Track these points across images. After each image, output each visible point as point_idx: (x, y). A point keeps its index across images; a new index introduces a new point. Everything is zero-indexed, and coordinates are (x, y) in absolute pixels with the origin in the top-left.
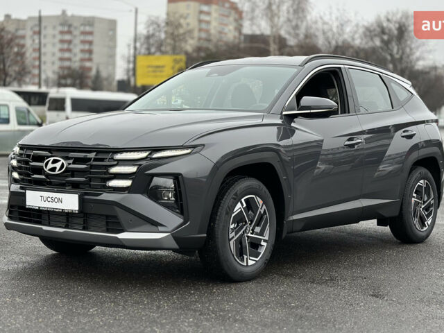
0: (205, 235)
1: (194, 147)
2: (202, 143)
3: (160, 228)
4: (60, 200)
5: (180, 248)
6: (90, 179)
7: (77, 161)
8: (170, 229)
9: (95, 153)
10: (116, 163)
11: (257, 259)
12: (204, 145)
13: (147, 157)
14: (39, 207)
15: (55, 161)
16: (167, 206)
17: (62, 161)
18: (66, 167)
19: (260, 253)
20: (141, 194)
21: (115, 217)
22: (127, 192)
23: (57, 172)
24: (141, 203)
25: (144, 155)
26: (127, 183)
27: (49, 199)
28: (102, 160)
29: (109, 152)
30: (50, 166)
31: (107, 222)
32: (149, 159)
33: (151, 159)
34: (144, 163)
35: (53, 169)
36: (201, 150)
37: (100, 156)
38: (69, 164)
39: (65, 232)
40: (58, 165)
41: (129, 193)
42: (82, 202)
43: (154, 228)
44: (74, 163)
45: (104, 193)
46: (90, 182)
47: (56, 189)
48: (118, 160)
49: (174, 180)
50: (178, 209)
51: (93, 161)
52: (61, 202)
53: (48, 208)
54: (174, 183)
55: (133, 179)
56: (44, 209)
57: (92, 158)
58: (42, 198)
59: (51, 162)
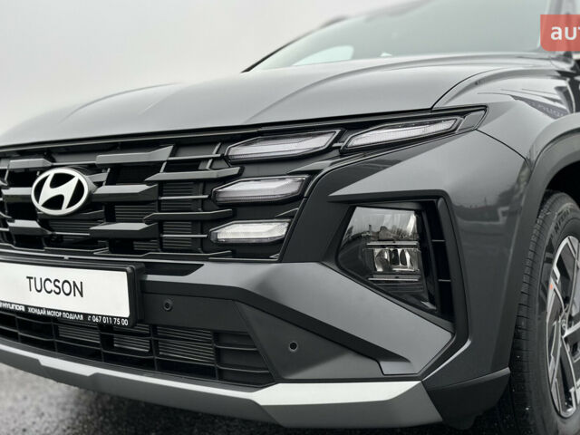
0: (507, 370)
1: (463, 112)
2: (482, 102)
3: (389, 367)
4: (78, 289)
6: (161, 225)
7: (119, 174)
9: (169, 149)
10: (235, 170)
12: (484, 108)
13: (329, 149)
14: (26, 306)
15: (60, 180)
16: (392, 291)
17: (78, 176)
18: (90, 195)
20: (319, 260)
21: (245, 337)
22: (275, 257)
23: (65, 210)
25: (320, 142)
27: (50, 286)
28: (193, 165)
29: (213, 141)
30: (48, 192)
31: (218, 352)
32: (336, 153)
33: (345, 152)
34: (324, 165)
35: (56, 202)
37: (185, 156)
38: (99, 184)
39: (96, 376)
40: (67, 190)
41: (281, 261)
42: (138, 292)
43: (368, 366)
44: (110, 182)
45: (207, 265)
46: (162, 231)
47: (66, 257)
48: (244, 163)
49: (417, 213)
50: (432, 302)
51: (165, 170)
52: (81, 294)
53: (47, 309)
54: (419, 223)
55: (290, 216)
56: (39, 313)
57: (162, 162)
58: (33, 282)
59: (49, 182)
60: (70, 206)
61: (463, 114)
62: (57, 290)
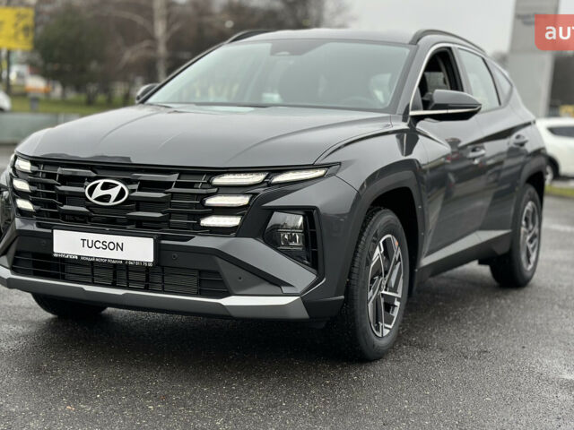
0: (343, 297)
1: (327, 166)
2: (338, 161)
3: (285, 290)
4: (120, 247)
5: (311, 317)
6: (170, 214)
7: (145, 186)
8: (299, 291)
9: (177, 175)
10: (215, 190)
11: (390, 327)
12: (340, 163)
13: (263, 182)
14: (79, 257)
15: (106, 186)
16: (289, 254)
17: (121, 185)
18: (129, 196)
19: (393, 317)
20: (254, 237)
21: (217, 273)
22: (233, 234)
23: (111, 203)
24: (255, 251)
25: (258, 178)
26: (233, 221)
27: (98, 245)
28: (191, 185)
29: (202, 174)
30: (98, 192)
31: (200, 280)
32: (266, 184)
33: (270, 185)
35: (106, 198)
36: (338, 170)
37: (184, 180)
38: (133, 191)
39: (124, 295)
40: (114, 192)
41: (236, 237)
42: (158, 249)
43: (275, 289)
44: (140, 190)
45: (197, 237)
46: (170, 218)
47: (107, 229)
48: (219, 186)
49: (304, 216)
50: (308, 260)
51: (175, 187)
52: (122, 249)
53: (96, 258)
54: (304, 220)
55: (242, 215)
56: (89, 259)
57: (172, 182)
58: (86, 242)
59: (99, 186)
61: (328, 167)
62: (104, 247)
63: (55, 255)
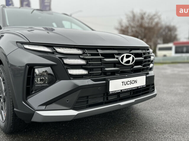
14: (121, 90)
17: (132, 56)
23: (130, 64)
27: (129, 83)
30: (125, 60)
47: (126, 75)
52: (136, 83)
53: (128, 89)
56: (125, 90)
58: (124, 83)
59: (125, 57)
60: (132, 62)
62: (131, 83)
63: (110, 93)
